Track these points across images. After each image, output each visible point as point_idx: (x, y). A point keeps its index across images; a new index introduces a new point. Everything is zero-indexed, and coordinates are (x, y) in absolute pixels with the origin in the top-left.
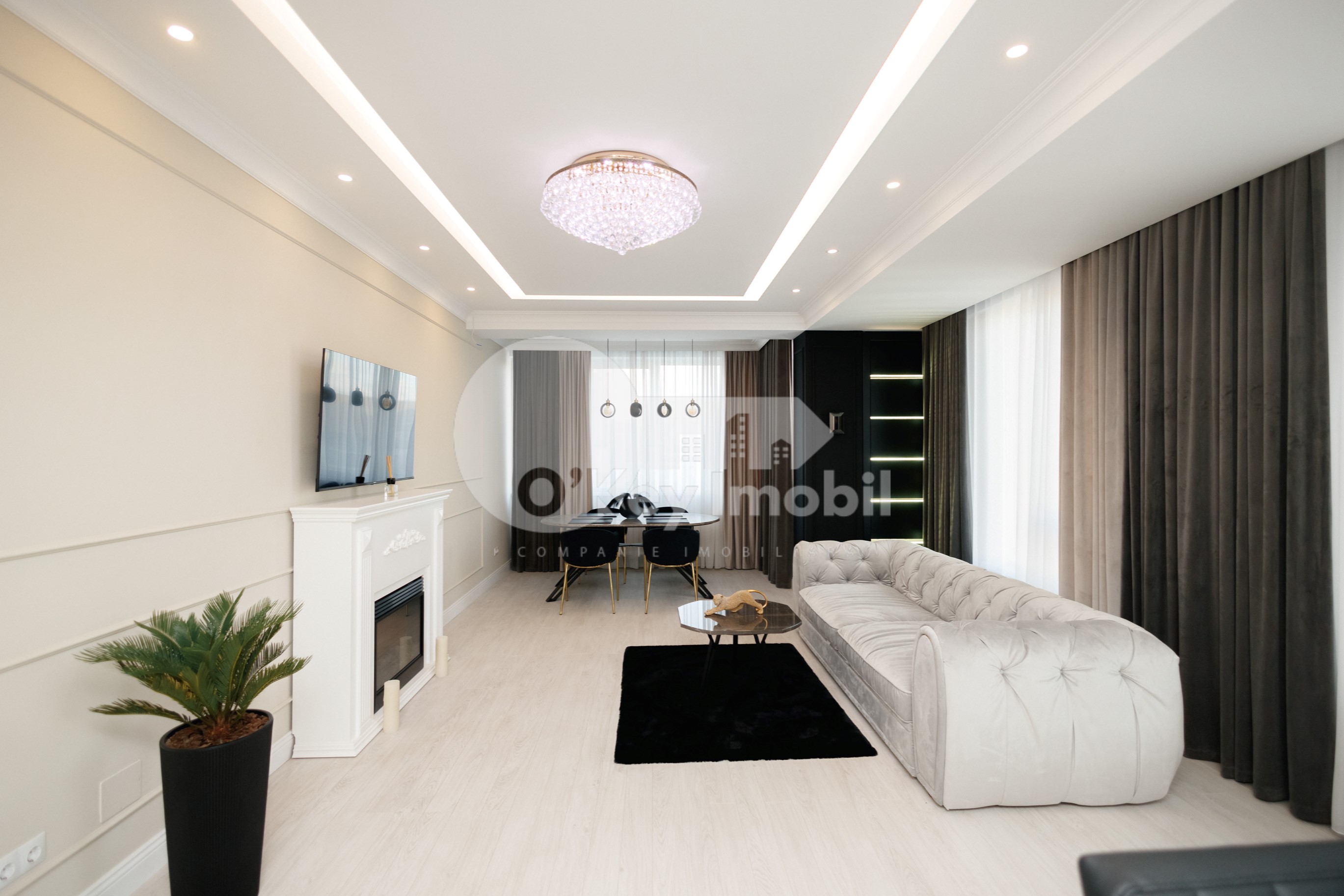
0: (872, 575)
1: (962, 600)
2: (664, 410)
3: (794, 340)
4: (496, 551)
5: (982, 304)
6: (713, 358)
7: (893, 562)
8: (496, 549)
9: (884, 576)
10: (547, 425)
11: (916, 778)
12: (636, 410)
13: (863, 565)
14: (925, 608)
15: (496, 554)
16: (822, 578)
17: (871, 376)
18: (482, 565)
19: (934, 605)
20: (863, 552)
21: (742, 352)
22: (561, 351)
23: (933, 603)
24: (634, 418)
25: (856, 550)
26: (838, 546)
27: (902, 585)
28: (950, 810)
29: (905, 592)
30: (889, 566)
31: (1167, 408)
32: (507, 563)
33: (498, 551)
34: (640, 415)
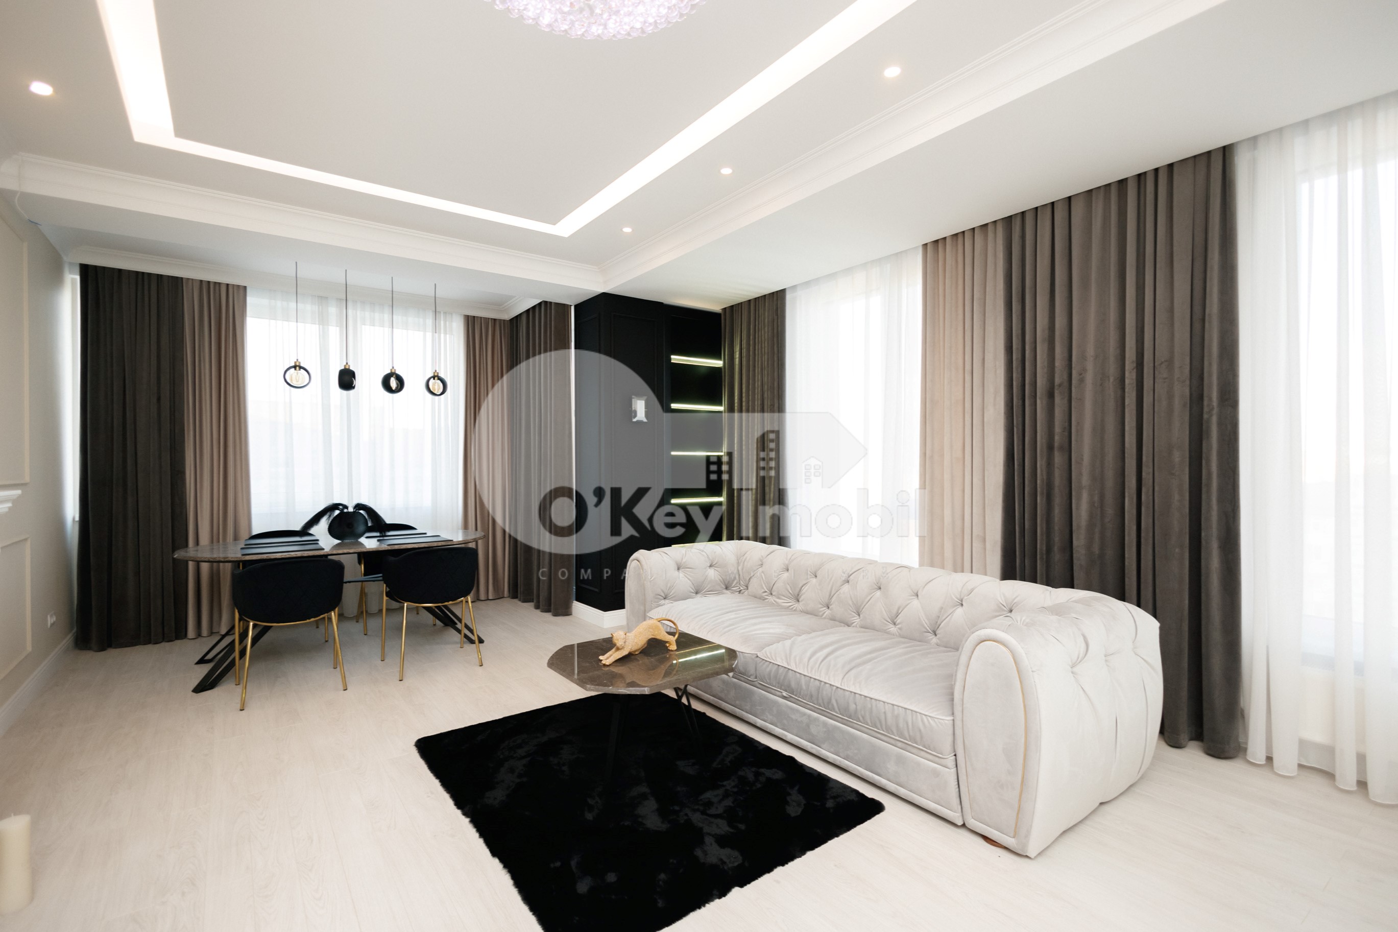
0: (721, 584)
1: (871, 598)
2: (393, 383)
3: (576, 307)
4: (51, 620)
5: (807, 284)
6: (447, 323)
7: (743, 565)
8: (51, 616)
9: (732, 583)
10: (159, 399)
11: (964, 825)
12: (347, 380)
13: (712, 573)
14: (807, 613)
15: (52, 625)
16: (671, 594)
17: (672, 357)
18: (29, 648)
19: (822, 608)
20: (711, 558)
21: (487, 320)
22: (188, 279)
23: (821, 606)
24: (345, 392)
25: (703, 555)
26: (684, 552)
27: (763, 590)
28: (1039, 854)
29: (767, 599)
30: (738, 571)
31: (1060, 385)
32: (68, 639)
33: (54, 619)
34: (354, 388)
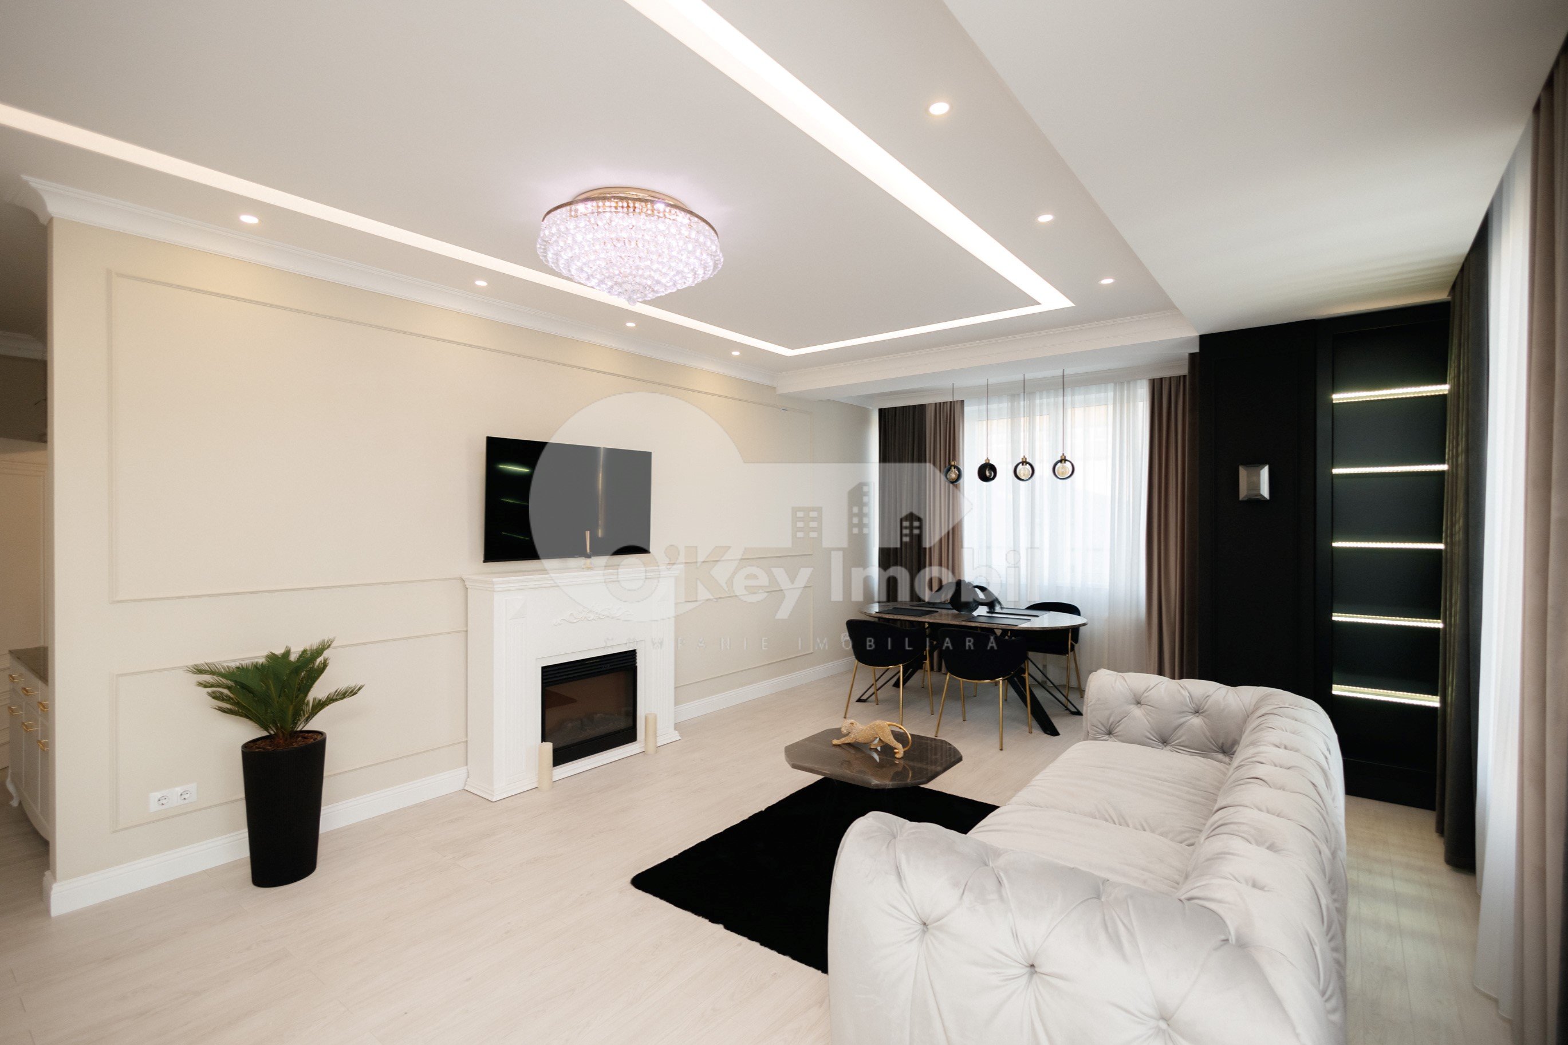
16: (1117, 730)
